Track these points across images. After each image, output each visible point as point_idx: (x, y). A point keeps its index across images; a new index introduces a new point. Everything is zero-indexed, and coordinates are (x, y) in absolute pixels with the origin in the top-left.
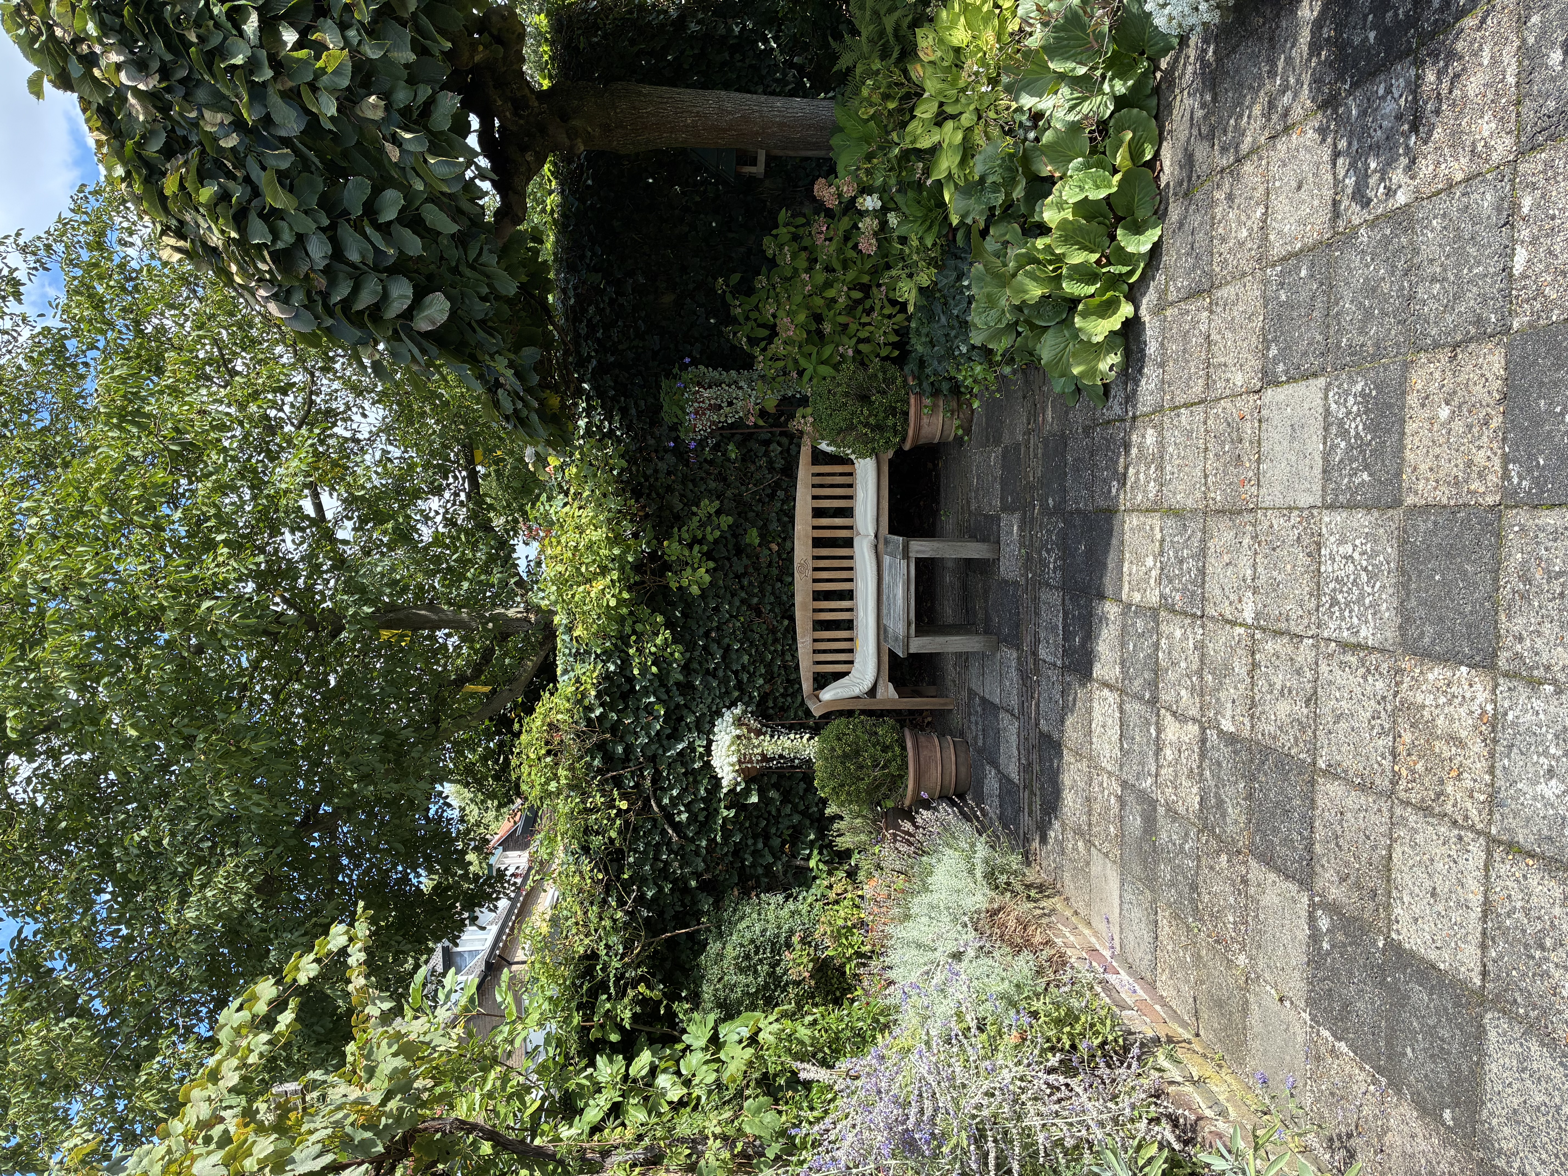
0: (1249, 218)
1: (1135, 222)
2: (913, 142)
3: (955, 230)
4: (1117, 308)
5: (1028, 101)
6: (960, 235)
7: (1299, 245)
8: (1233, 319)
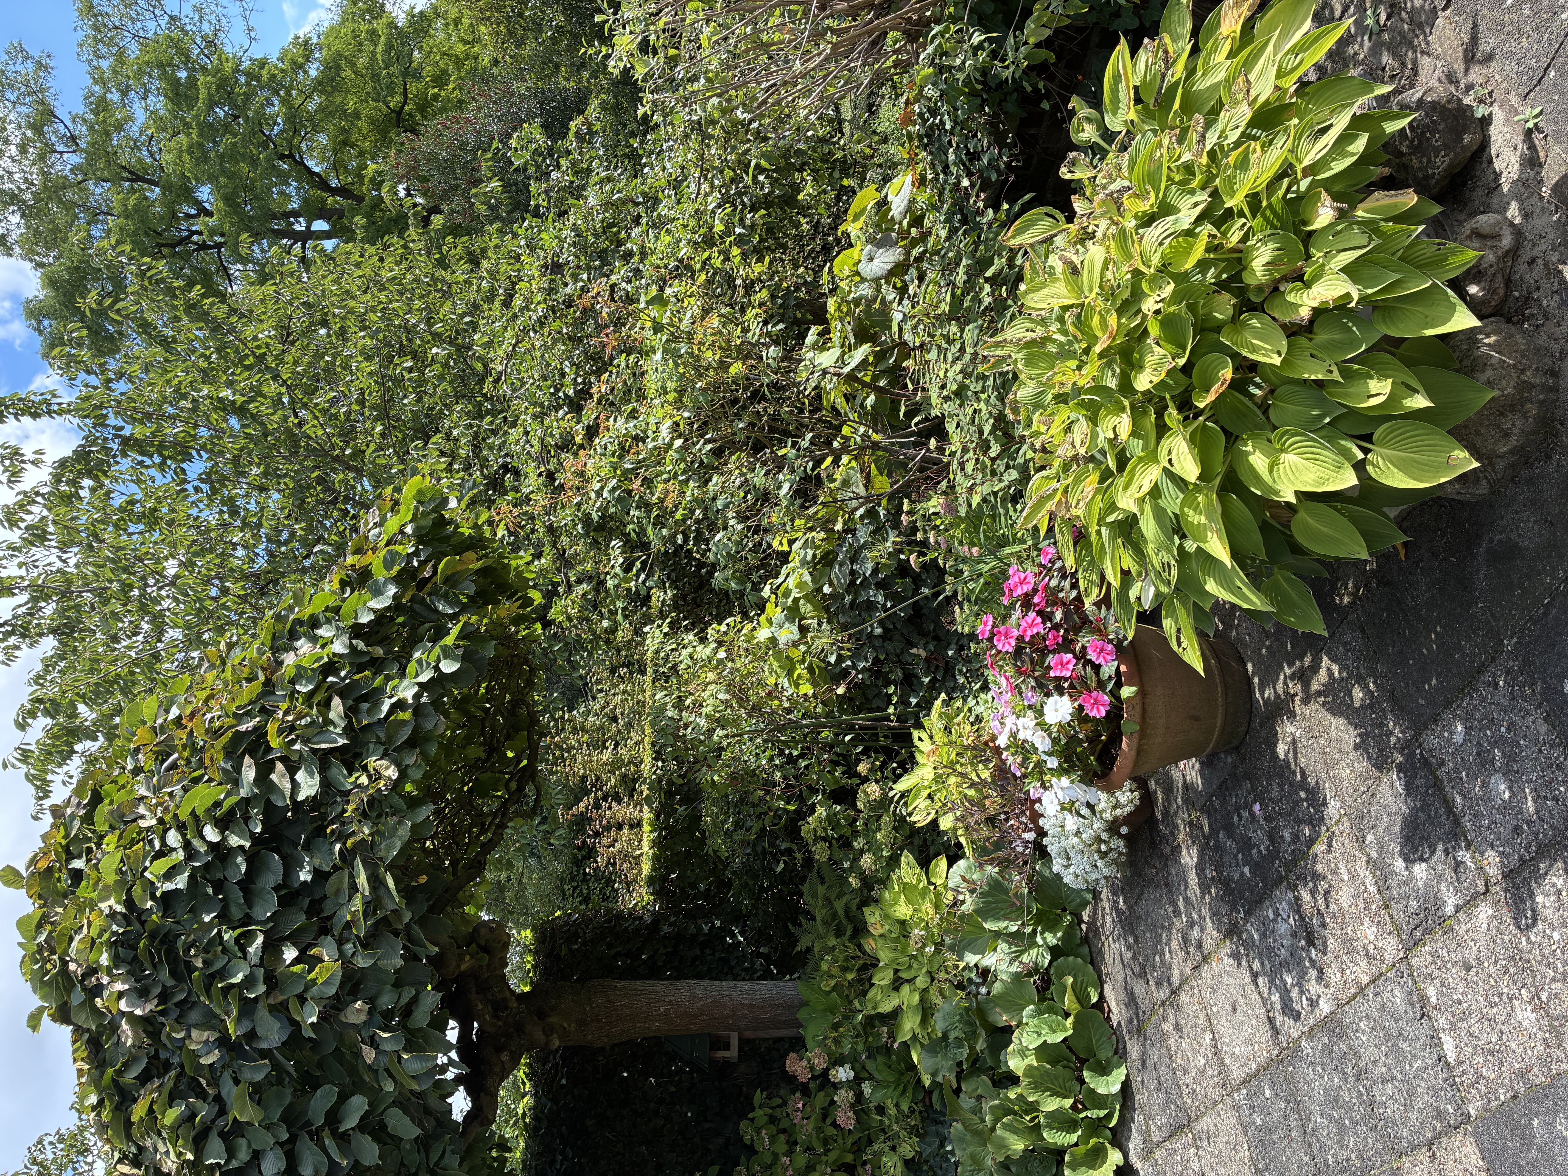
0: (1201, 1045)
1: (1099, 1063)
2: (874, 1008)
3: (929, 1093)
4: (1106, 1156)
5: (971, 959)
6: (935, 1097)
7: (1254, 1066)
8: (1220, 1152)
